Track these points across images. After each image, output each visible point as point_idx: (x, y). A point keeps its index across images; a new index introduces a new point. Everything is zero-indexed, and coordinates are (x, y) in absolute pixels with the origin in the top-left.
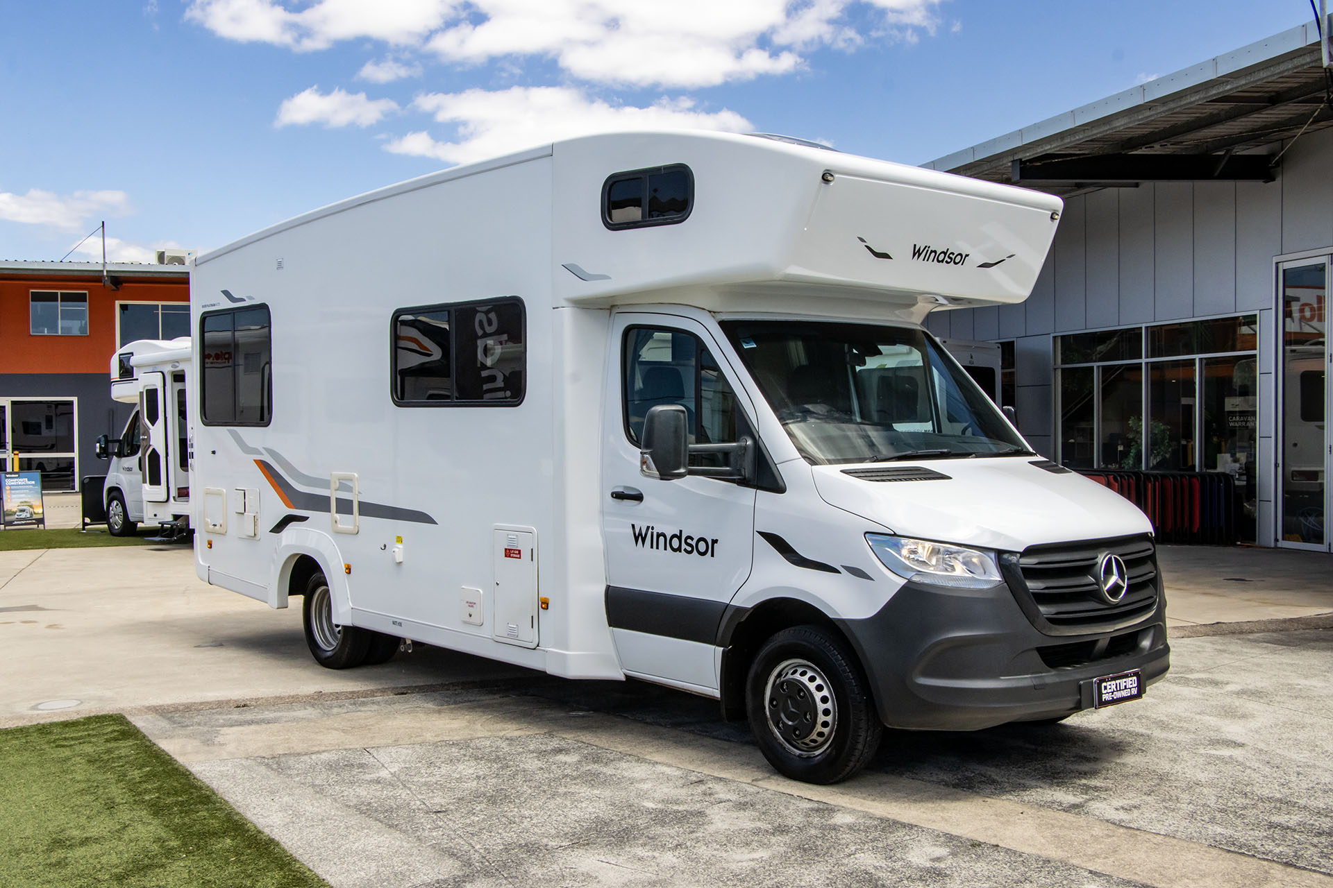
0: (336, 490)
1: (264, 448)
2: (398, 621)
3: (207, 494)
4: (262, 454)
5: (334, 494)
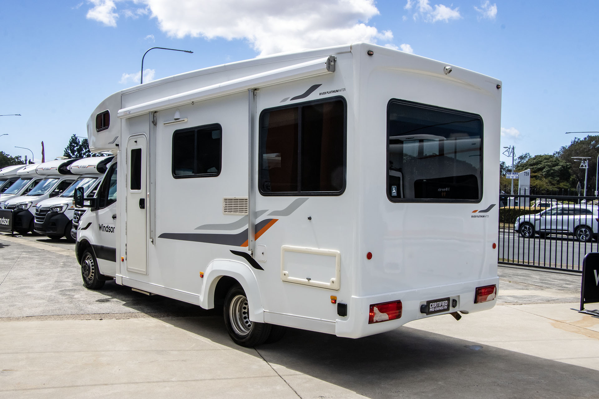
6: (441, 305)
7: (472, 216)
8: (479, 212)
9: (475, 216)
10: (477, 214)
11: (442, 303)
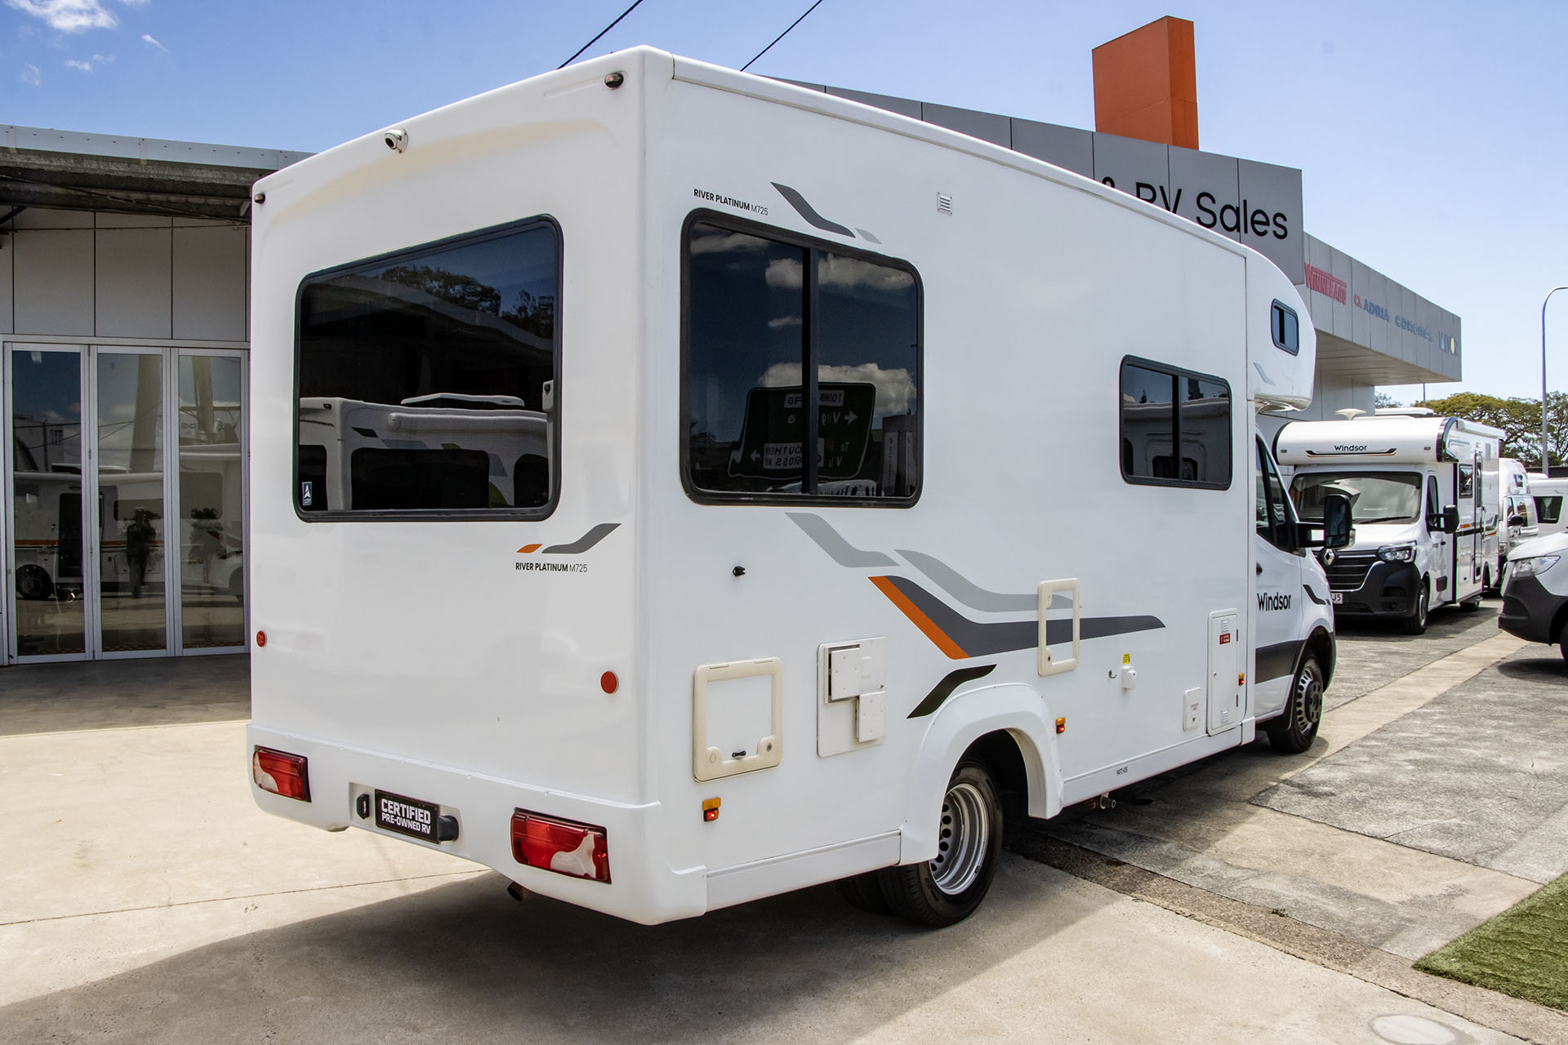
0: (1048, 609)
1: (899, 551)
2: (1123, 767)
3: (709, 681)
4: (892, 563)
5: (1045, 615)
6: (414, 817)
7: (518, 566)
8: (545, 551)
9: (528, 566)
10: (536, 557)
11: (414, 811)
